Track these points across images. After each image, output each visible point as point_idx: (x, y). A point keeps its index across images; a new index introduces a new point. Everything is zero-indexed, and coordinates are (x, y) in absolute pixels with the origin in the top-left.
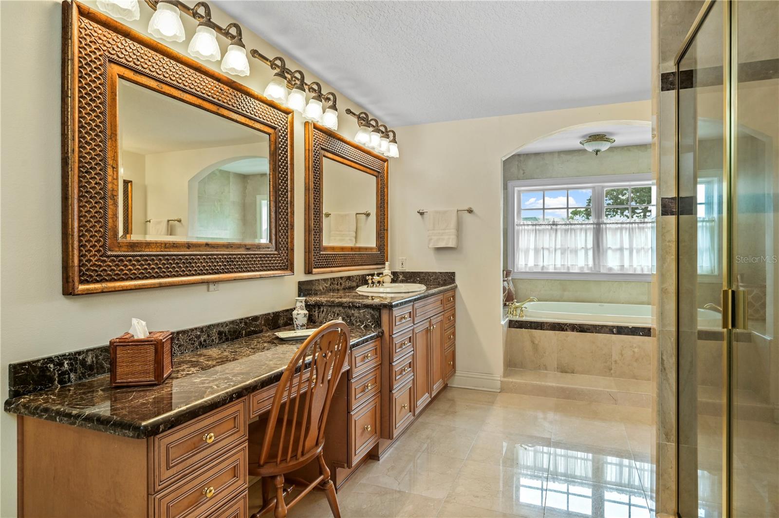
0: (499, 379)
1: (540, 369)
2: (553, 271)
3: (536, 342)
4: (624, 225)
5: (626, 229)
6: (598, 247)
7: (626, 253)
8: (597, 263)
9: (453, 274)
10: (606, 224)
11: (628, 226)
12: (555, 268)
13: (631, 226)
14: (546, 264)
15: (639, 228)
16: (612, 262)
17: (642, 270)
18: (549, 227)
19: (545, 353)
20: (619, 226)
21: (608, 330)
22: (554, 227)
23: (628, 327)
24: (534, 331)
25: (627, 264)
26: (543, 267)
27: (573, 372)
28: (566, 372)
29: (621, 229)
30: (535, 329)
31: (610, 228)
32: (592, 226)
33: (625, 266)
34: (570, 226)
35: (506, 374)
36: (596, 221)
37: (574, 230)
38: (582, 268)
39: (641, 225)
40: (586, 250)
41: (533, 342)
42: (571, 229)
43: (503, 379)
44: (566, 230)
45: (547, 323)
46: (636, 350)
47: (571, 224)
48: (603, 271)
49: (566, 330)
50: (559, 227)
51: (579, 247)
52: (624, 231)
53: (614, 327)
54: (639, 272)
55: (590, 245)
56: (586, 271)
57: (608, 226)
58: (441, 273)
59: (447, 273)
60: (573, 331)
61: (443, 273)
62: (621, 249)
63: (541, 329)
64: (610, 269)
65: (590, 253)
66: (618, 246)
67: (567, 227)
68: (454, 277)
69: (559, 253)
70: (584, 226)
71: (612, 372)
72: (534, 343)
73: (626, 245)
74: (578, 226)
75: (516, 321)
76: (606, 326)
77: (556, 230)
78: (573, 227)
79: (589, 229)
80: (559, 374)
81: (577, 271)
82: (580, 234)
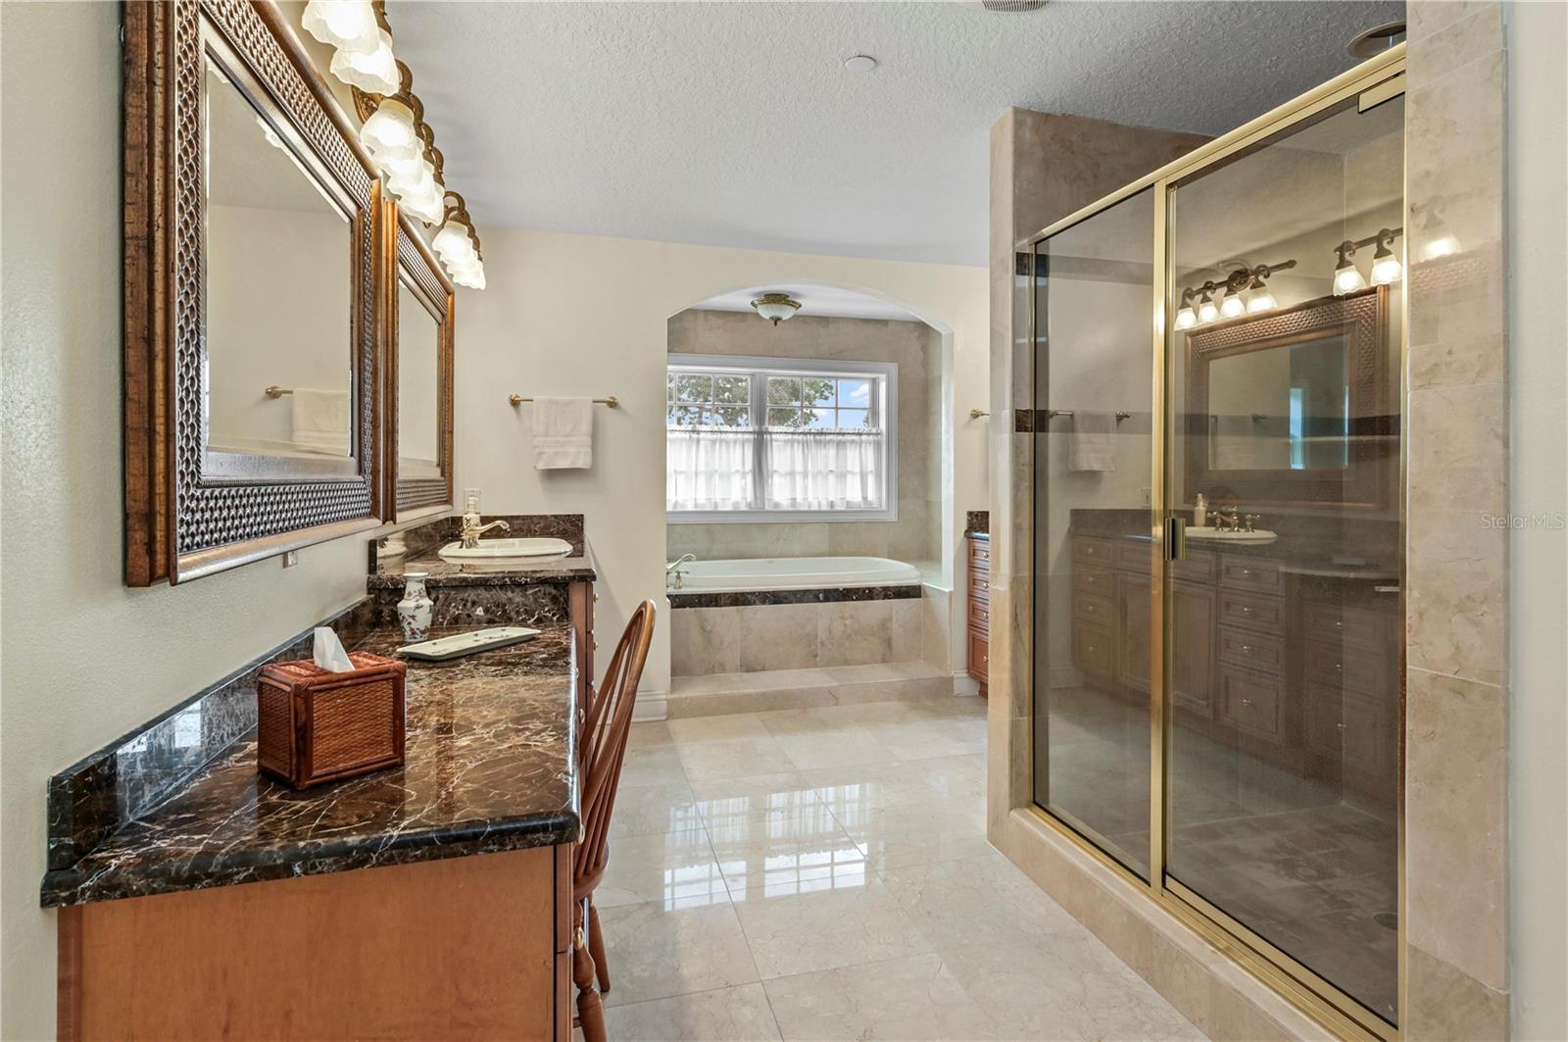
0: (664, 697)
1: (714, 672)
2: (694, 509)
3: (709, 628)
4: (796, 437)
5: (799, 442)
6: (760, 471)
7: (799, 479)
8: (758, 494)
9: (580, 518)
10: (771, 433)
11: (801, 437)
12: (696, 506)
13: (805, 437)
14: (680, 500)
15: (816, 441)
16: (781, 494)
17: (819, 505)
18: (687, 435)
19: (722, 644)
20: (790, 437)
21: (811, 596)
22: (695, 436)
23: (838, 589)
24: (704, 609)
25: (799, 499)
26: (676, 503)
27: (763, 669)
28: (754, 670)
29: (792, 442)
30: (707, 606)
31: (777, 440)
32: (751, 436)
33: (798, 500)
34: (719, 435)
35: (674, 688)
36: (757, 428)
37: (727, 442)
38: (737, 503)
39: (818, 437)
40: (744, 474)
41: (703, 629)
42: (721, 441)
43: (670, 696)
44: (714, 442)
45: (725, 594)
46: (848, 622)
47: (721, 432)
48: (768, 507)
49: (754, 603)
50: (702, 435)
51: (733, 470)
52: (796, 445)
53: (819, 591)
54: (816, 508)
55: (749, 466)
56: (743, 508)
57: (774, 436)
58: (556, 517)
59: (569, 516)
60: (764, 603)
61: (561, 516)
62: (792, 474)
63: (716, 606)
64: (777, 505)
65: (749, 478)
66: (788, 469)
67: (715, 436)
68: (582, 523)
69: (702, 479)
70: (740, 436)
71: (818, 659)
72: (704, 630)
73: (799, 468)
74: (732, 436)
75: (677, 595)
76: (810, 591)
77: (698, 441)
78: (723, 436)
79: (747, 440)
80: (746, 675)
81: (729, 509)
82: (734, 448)
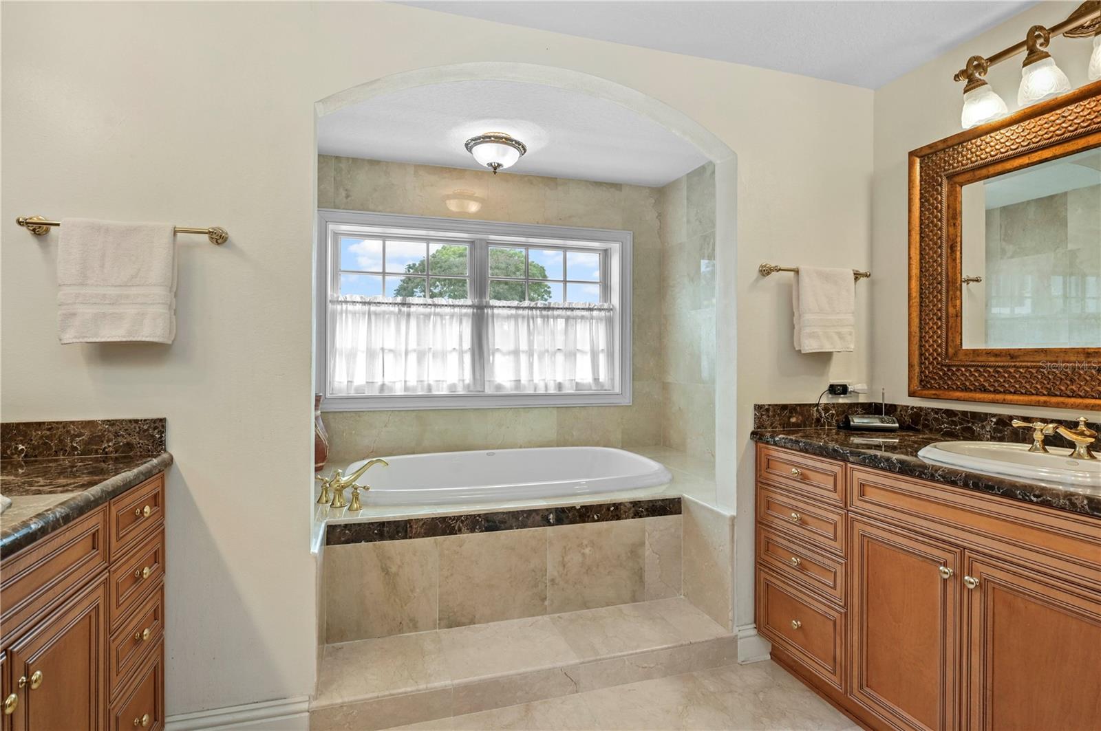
0: (305, 706)
1: (401, 631)
2: (403, 393)
3: (394, 569)
4: (520, 312)
5: (523, 317)
6: (480, 349)
7: (524, 358)
8: (478, 377)
9: (160, 423)
10: (493, 307)
11: (526, 312)
12: (406, 389)
13: (530, 312)
14: (387, 380)
15: (543, 317)
16: (503, 373)
17: (546, 387)
18: (396, 309)
19: (412, 591)
20: (513, 311)
21: (538, 518)
22: (405, 309)
23: (574, 507)
24: (387, 543)
25: (524, 380)
26: (383, 385)
27: (472, 622)
28: (459, 625)
29: (516, 317)
30: (392, 538)
31: (498, 315)
32: (470, 311)
33: (522, 382)
34: (433, 308)
35: (322, 687)
36: (476, 301)
37: (441, 316)
38: (453, 387)
39: (545, 313)
40: (461, 353)
41: (386, 571)
42: (436, 314)
43: (315, 704)
44: (428, 316)
45: (417, 520)
46: (587, 551)
47: (435, 305)
48: (489, 391)
49: (460, 531)
50: (413, 309)
51: (449, 348)
52: (520, 320)
53: (549, 511)
54: (541, 391)
55: (467, 344)
56: (461, 391)
57: (496, 311)
60: (472, 530)
62: (516, 353)
63: (405, 537)
64: (499, 387)
65: (467, 358)
66: (512, 347)
67: (428, 310)
69: (413, 357)
70: (457, 310)
71: (547, 603)
72: (387, 573)
73: (524, 346)
74: (448, 310)
75: (346, 526)
76: (536, 511)
77: (409, 315)
78: (438, 310)
79: (466, 315)
80: (447, 635)
81: (445, 392)
82: (451, 324)
